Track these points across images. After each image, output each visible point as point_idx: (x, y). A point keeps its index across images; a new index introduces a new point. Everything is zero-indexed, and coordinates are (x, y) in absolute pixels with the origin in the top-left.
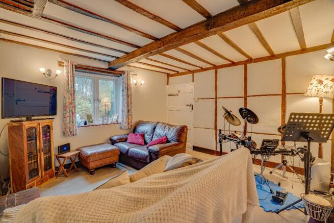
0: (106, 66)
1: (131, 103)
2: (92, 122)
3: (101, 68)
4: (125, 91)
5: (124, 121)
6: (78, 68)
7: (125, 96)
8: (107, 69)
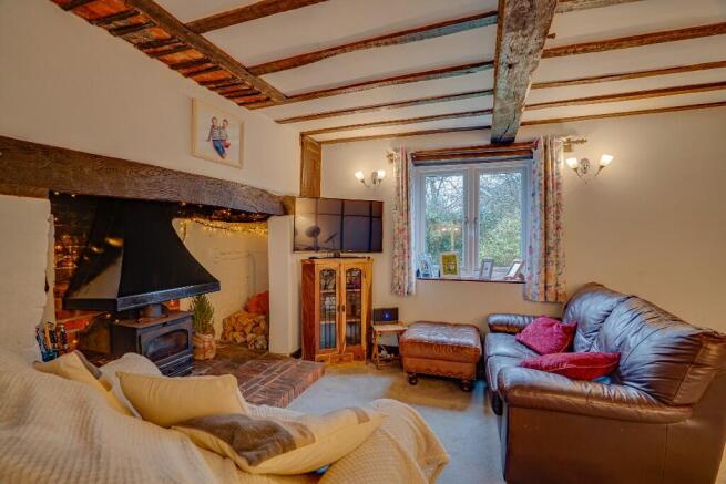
0: (482, 140)
1: (558, 228)
2: (455, 272)
3: (473, 148)
4: (537, 197)
5: (534, 279)
6: (419, 158)
7: (538, 209)
8: (487, 147)
